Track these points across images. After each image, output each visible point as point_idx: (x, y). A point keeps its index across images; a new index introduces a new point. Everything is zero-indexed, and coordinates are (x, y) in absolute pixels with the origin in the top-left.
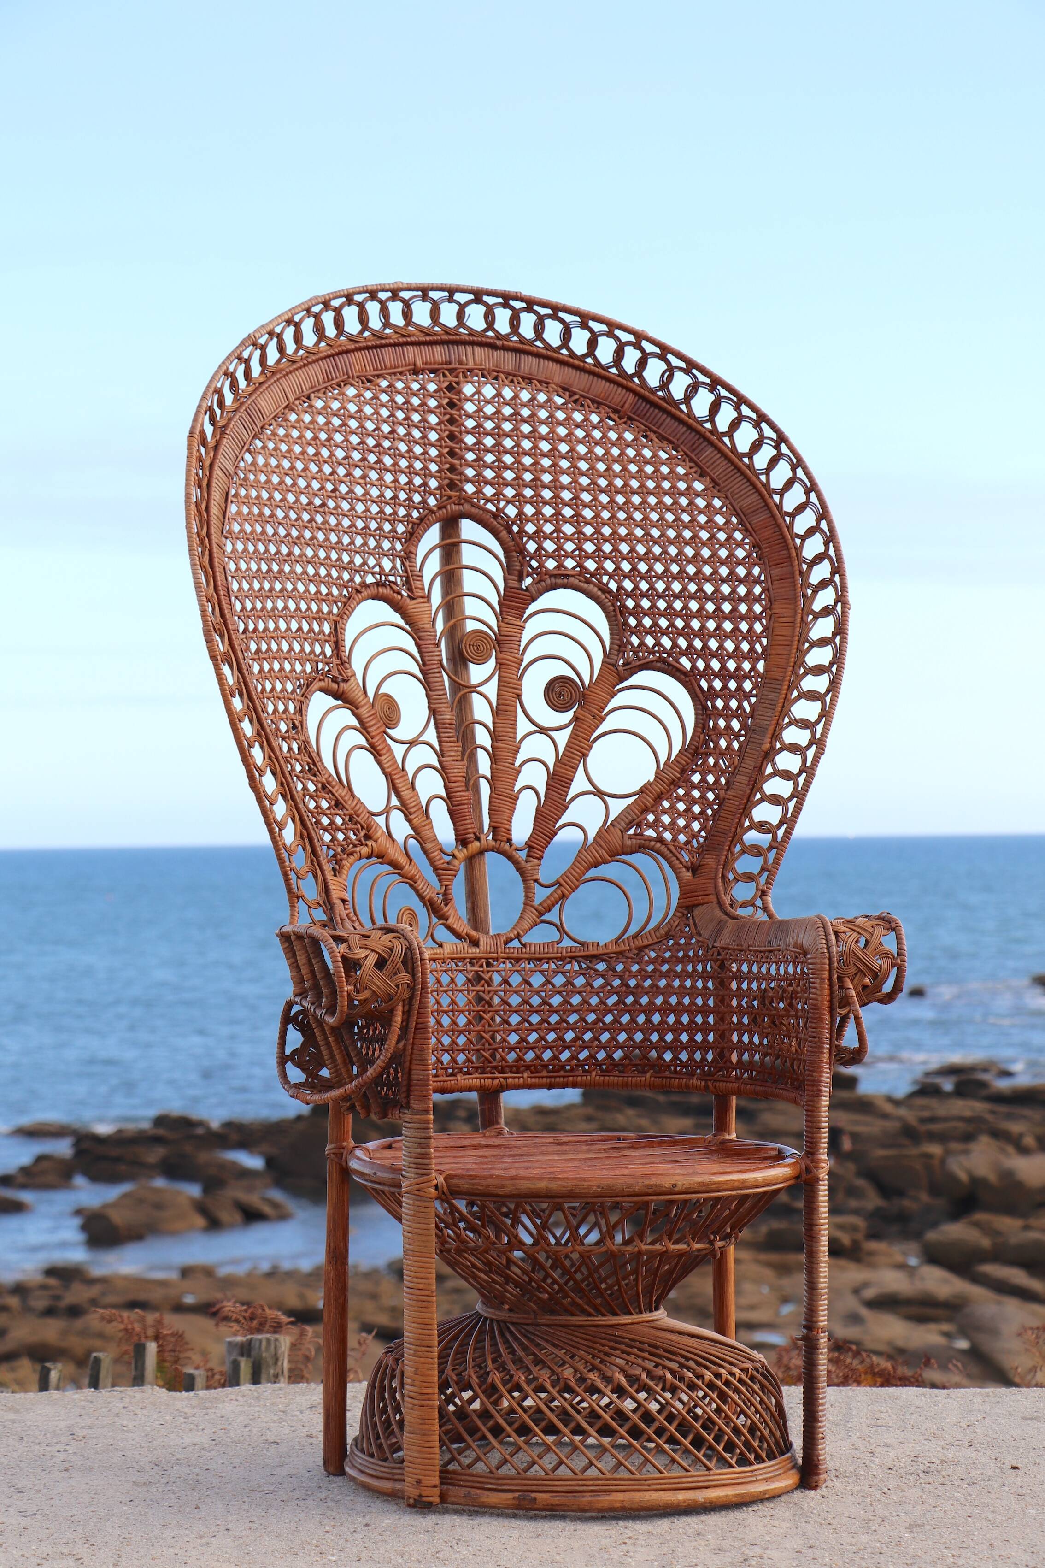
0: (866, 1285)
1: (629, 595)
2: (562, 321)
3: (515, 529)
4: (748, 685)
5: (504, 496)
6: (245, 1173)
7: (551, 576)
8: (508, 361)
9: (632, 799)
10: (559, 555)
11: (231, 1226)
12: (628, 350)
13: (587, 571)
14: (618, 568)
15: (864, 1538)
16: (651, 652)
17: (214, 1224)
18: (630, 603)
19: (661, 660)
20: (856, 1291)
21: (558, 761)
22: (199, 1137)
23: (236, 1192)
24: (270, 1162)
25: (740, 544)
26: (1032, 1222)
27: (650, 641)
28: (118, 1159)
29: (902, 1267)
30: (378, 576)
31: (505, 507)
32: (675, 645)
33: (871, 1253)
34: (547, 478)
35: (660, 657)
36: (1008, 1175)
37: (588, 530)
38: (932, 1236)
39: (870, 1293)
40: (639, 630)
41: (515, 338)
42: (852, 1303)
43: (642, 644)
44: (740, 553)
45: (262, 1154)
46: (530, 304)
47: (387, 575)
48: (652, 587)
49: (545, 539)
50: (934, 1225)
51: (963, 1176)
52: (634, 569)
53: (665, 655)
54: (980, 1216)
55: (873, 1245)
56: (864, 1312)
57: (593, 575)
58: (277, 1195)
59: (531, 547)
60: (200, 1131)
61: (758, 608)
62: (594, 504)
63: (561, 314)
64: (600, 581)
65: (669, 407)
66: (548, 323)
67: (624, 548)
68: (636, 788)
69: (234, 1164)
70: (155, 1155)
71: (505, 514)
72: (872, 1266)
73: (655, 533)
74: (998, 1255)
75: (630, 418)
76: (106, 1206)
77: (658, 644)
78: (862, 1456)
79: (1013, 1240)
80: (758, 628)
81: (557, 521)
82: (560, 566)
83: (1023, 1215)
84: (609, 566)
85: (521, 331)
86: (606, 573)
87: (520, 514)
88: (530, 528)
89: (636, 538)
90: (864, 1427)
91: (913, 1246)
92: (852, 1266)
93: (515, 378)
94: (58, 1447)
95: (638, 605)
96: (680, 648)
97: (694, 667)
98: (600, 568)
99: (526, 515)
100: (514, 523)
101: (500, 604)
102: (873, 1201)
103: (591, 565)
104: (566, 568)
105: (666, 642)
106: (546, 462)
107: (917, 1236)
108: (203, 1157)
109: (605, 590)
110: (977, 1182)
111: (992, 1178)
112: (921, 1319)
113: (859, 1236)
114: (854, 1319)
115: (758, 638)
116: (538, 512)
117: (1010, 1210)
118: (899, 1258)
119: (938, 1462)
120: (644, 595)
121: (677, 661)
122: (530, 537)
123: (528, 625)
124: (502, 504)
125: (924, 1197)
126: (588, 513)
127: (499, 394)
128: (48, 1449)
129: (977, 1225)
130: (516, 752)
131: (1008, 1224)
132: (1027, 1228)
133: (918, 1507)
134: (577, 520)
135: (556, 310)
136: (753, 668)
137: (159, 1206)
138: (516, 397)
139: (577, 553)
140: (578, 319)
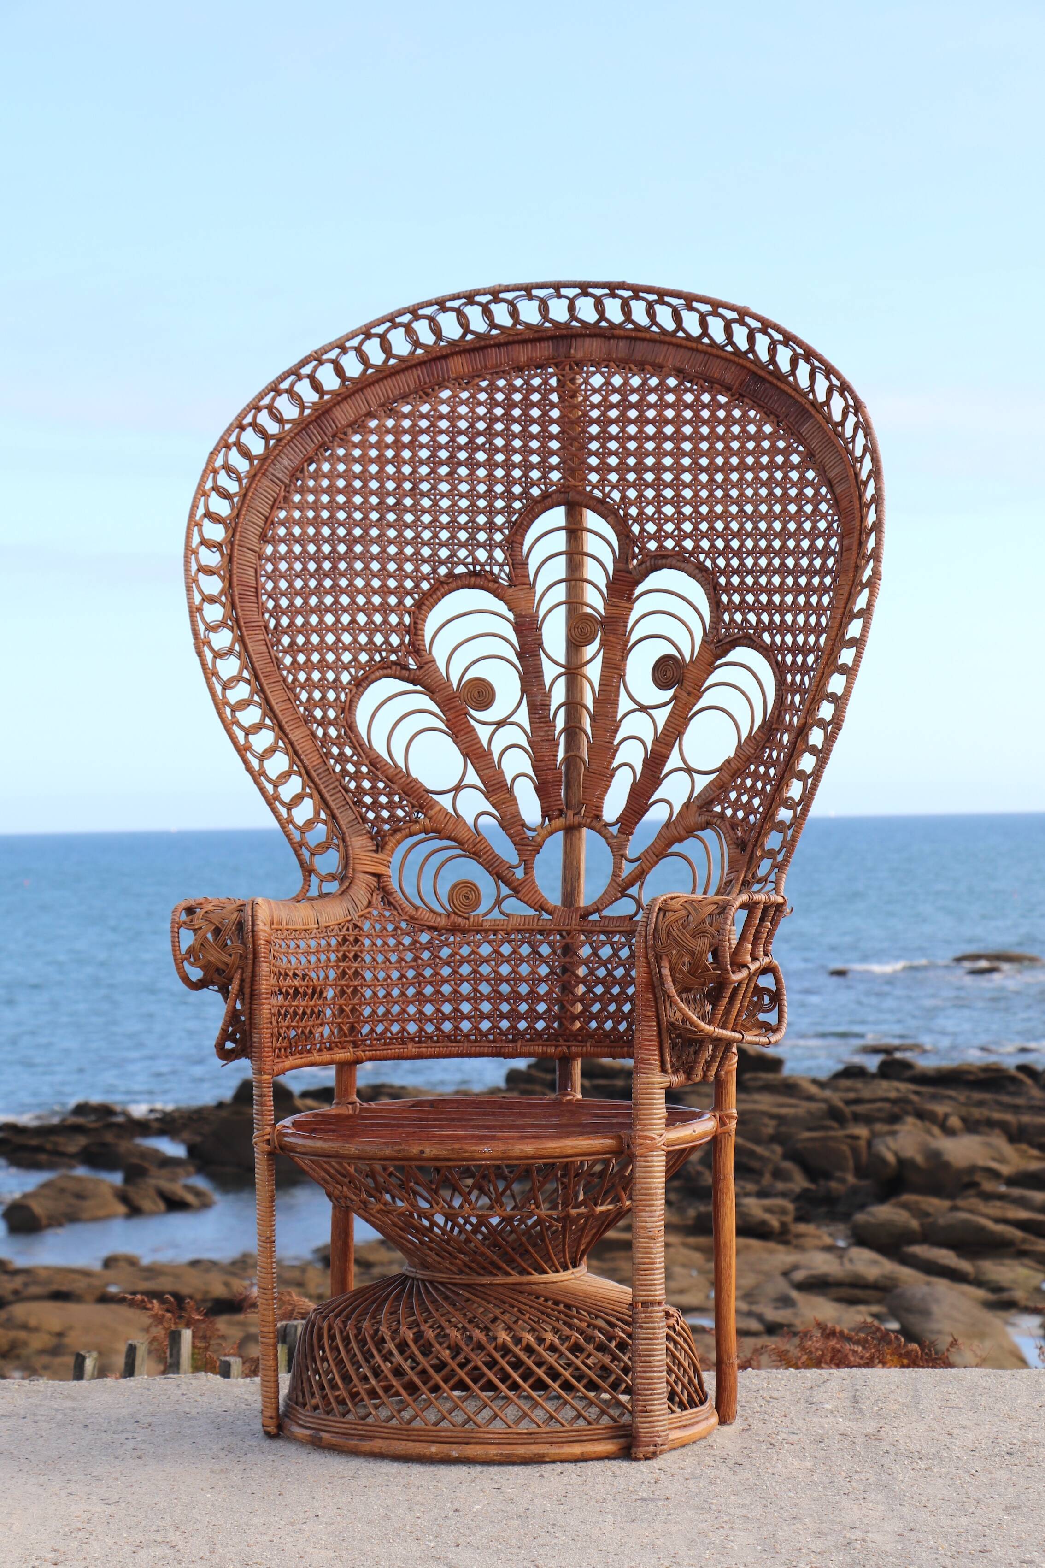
0: (795, 1267)
1: (723, 572)
2: (669, 305)
3: (621, 512)
4: (811, 659)
5: (609, 481)
6: (167, 1162)
7: (652, 557)
8: (621, 348)
9: (714, 776)
10: (659, 536)
11: (153, 1214)
12: (735, 327)
13: (685, 550)
14: (713, 546)
15: (964, 1521)
16: (740, 628)
17: (134, 1211)
18: (722, 580)
19: (747, 636)
20: (786, 1274)
21: (656, 740)
22: (119, 1126)
23: (160, 1180)
24: (192, 1150)
25: (824, 516)
26: (960, 1203)
27: (738, 617)
28: (39, 1149)
29: (829, 1249)
30: (471, 567)
31: (610, 492)
32: (759, 621)
33: (799, 1236)
34: (650, 461)
35: (747, 633)
36: (935, 1156)
37: (687, 510)
38: (860, 1217)
39: (799, 1276)
40: (731, 607)
41: (630, 326)
42: (782, 1286)
43: (732, 620)
44: (822, 525)
45: (183, 1141)
46: (637, 291)
47: (482, 565)
48: (742, 564)
49: (647, 521)
50: (862, 1207)
51: (890, 1158)
52: (727, 546)
53: (751, 631)
54: (906, 1197)
55: (802, 1228)
56: (794, 1294)
57: (691, 554)
58: (200, 1183)
59: (636, 529)
60: (120, 1119)
61: (828, 580)
62: (695, 484)
63: (667, 299)
64: (698, 559)
65: (775, 381)
66: (657, 307)
67: (719, 525)
68: (718, 765)
69: (156, 1152)
70: (75, 1144)
71: (612, 499)
72: (801, 1248)
73: (749, 509)
74: (931, 1236)
75: (741, 395)
76: (25, 1196)
77: (745, 620)
78: (941, 1437)
79: (941, 1221)
80: (826, 600)
81: (659, 502)
82: (661, 546)
83: (951, 1196)
84: (705, 544)
85: (634, 317)
86: (703, 551)
87: (624, 498)
88: (633, 511)
89: (731, 514)
90: (936, 1408)
91: (841, 1227)
92: (781, 1248)
93: (624, 364)
94: (125, 1435)
95: (728, 582)
96: (764, 623)
97: (773, 642)
98: (697, 547)
99: (629, 499)
100: (619, 507)
101: (607, 586)
102: (800, 1182)
103: (688, 544)
104: (666, 548)
105: (752, 618)
106: (650, 446)
107: (846, 1217)
108: (124, 1146)
109: (701, 567)
110: (903, 1163)
111: (919, 1159)
112: (852, 1302)
113: (789, 1219)
114: (785, 1301)
115: (825, 610)
116: (641, 496)
117: (936, 1190)
118: (828, 1240)
119: (1019, 1443)
120: (735, 572)
121: (760, 637)
122: (635, 521)
123: (636, 605)
124: (607, 489)
125: (851, 1179)
126: (688, 493)
127: (607, 383)
128: (116, 1436)
129: (905, 1206)
130: (616, 730)
131: (935, 1204)
132: (954, 1208)
133: (1010, 1489)
134: (677, 501)
135: (662, 295)
136: (817, 642)
137: (80, 1196)
138: (626, 383)
139: (676, 533)
140: (682, 301)
